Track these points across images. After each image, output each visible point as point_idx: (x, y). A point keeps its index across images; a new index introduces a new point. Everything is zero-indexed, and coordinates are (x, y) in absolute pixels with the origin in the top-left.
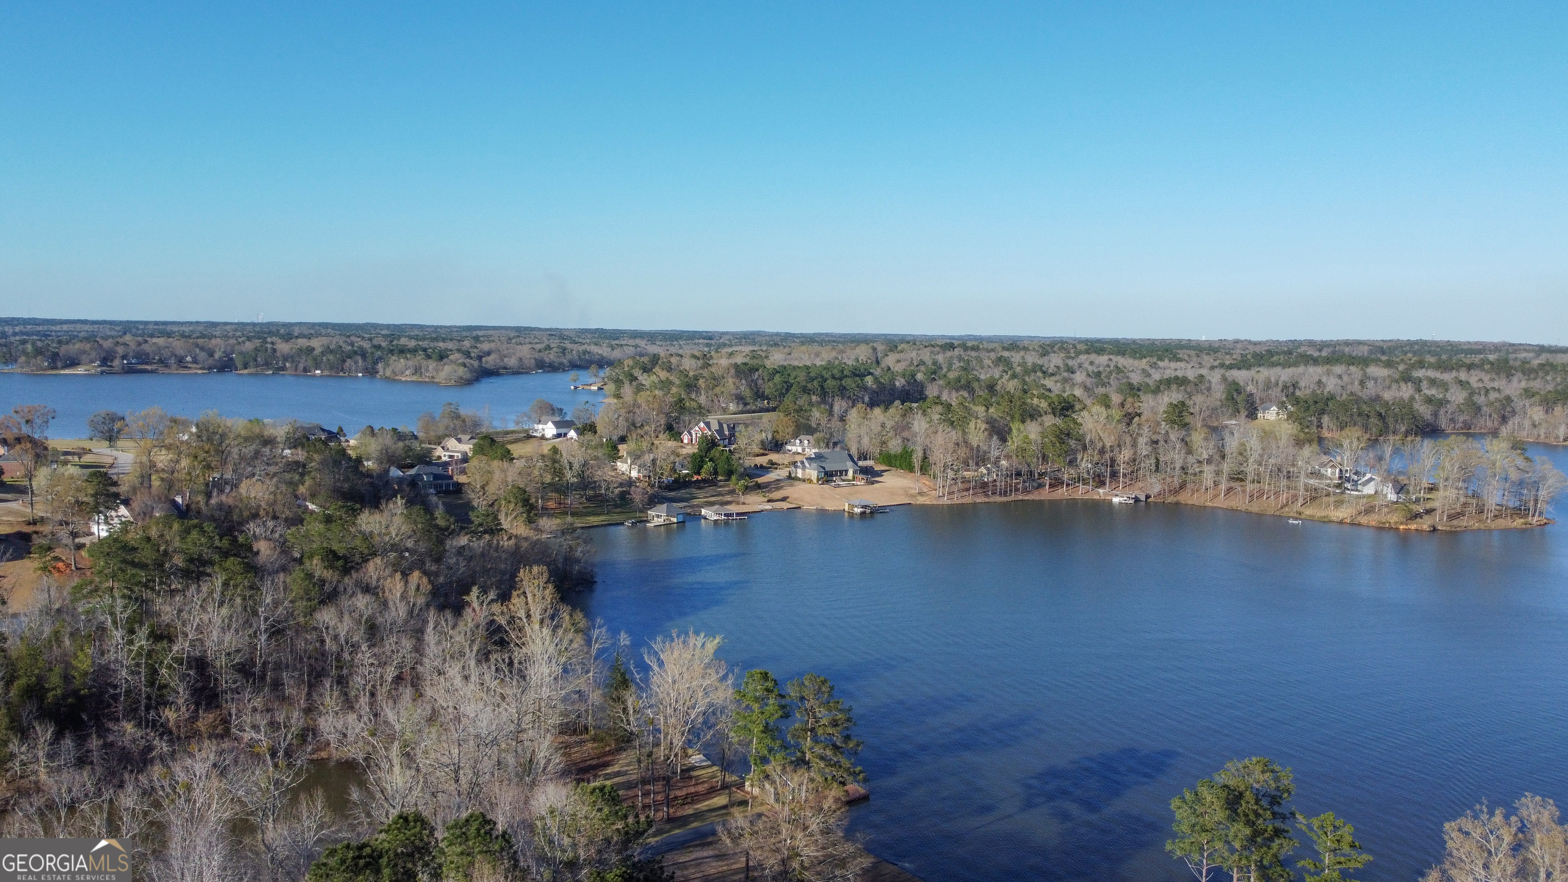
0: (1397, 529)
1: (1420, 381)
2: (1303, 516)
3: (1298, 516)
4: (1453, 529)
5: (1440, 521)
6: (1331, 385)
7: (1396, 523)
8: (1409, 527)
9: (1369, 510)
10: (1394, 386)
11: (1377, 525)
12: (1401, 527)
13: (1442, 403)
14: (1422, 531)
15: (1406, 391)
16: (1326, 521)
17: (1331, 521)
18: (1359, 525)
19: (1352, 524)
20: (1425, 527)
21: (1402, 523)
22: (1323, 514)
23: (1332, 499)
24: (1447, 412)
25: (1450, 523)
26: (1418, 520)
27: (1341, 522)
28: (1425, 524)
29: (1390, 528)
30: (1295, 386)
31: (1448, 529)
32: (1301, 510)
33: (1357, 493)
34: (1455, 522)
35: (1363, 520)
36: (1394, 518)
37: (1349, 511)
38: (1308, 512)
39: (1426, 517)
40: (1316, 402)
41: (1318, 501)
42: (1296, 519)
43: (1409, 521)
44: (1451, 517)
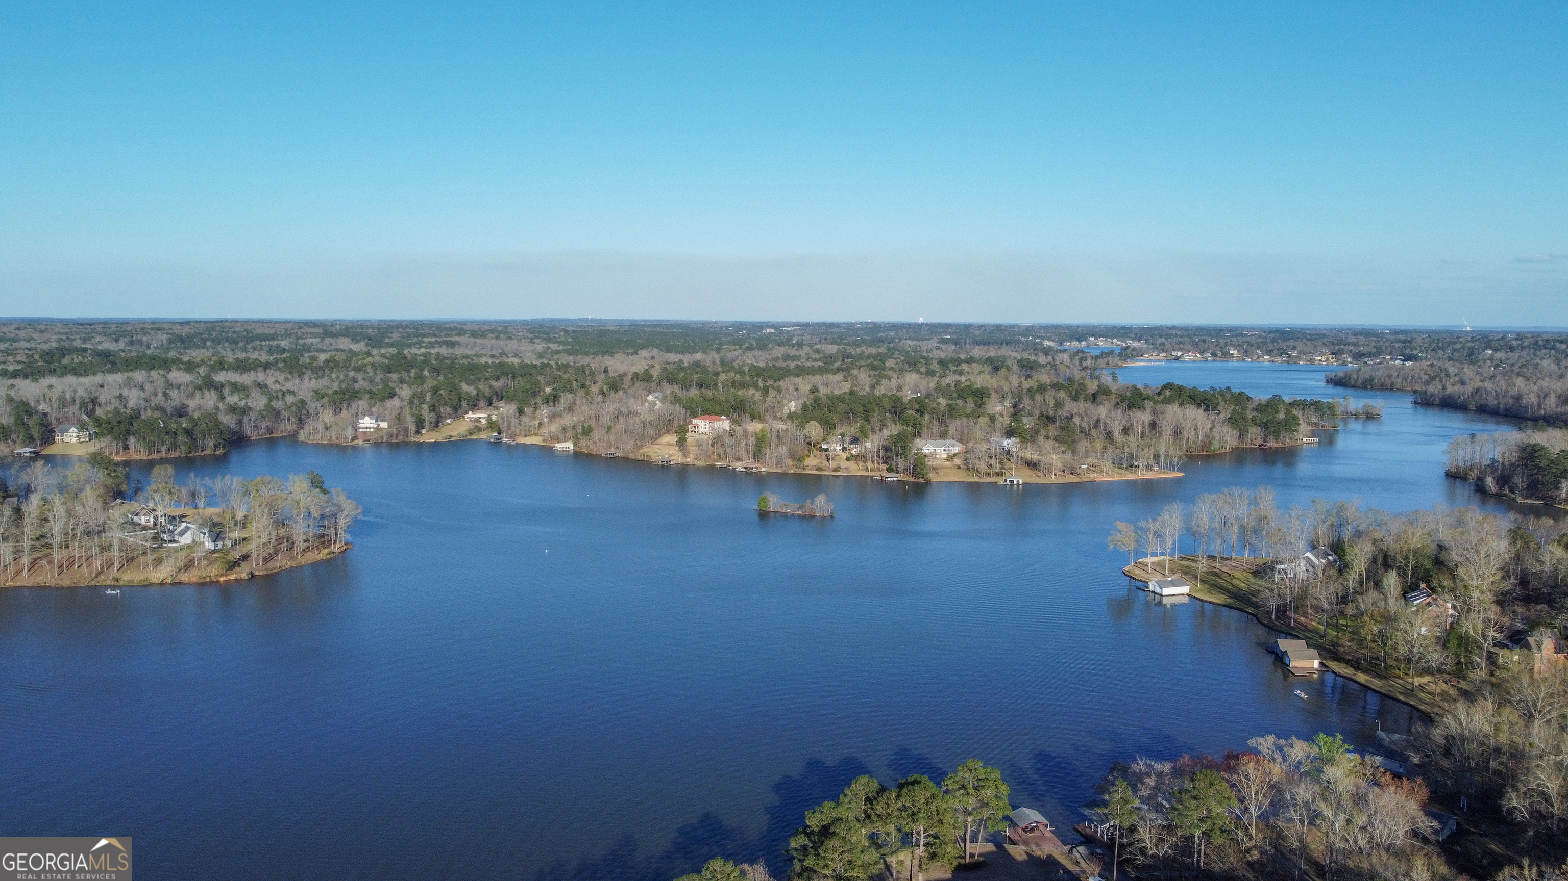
0: (218, 582)
1: (223, 386)
2: (121, 583)
3: (115, 583)
4: (269, 572)
5: (255, 566)
6: (134, 398)
7: (216, 576)
8: (229, 577)
9: (189, 565)
10: (198, 394)
11: (198, 581)
12: (222, 579)
13: (245, 411)
14: (241, 579)
15: (209, 400)
16: (147, 585)
17: (151, 584)
18: (180, 583)
19: (173, 584)
20: (244, 576)
21: (222, 576)
22: (142, 578)
23: (150, 557)
24: (250, 420)
25: (266, 567)
26: (237, 569)
27: (162, 584)
28: (242, 573)
29: (211, 582)
30: (94, 401)
31: (265, 573)
32: (118, 575)
33: (174, 545)
34: (270, 565)
35: (184, 577)
36: (214, 572)
37: (169, 569)
38: (127, 577)
39: (243, 564)
40: (119, 422)
41: (135, 563)
42: (114, 587)
43: (229, 572)
44: (266, 560)
